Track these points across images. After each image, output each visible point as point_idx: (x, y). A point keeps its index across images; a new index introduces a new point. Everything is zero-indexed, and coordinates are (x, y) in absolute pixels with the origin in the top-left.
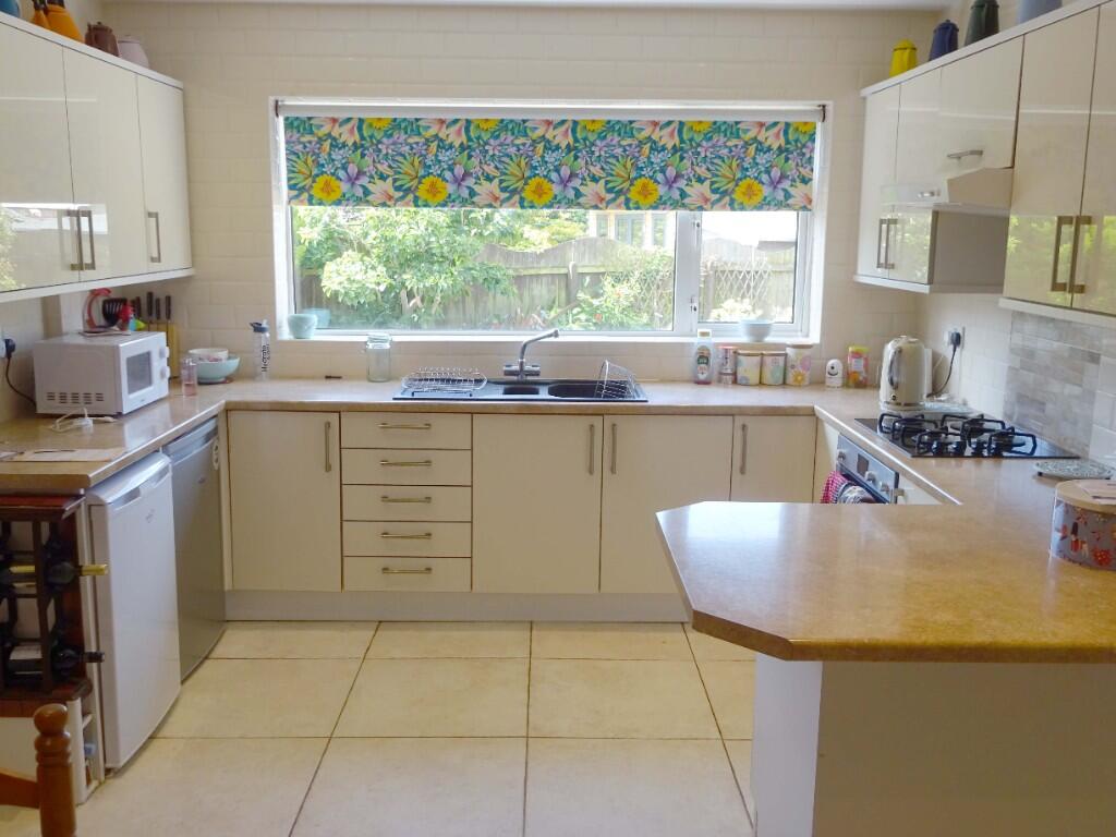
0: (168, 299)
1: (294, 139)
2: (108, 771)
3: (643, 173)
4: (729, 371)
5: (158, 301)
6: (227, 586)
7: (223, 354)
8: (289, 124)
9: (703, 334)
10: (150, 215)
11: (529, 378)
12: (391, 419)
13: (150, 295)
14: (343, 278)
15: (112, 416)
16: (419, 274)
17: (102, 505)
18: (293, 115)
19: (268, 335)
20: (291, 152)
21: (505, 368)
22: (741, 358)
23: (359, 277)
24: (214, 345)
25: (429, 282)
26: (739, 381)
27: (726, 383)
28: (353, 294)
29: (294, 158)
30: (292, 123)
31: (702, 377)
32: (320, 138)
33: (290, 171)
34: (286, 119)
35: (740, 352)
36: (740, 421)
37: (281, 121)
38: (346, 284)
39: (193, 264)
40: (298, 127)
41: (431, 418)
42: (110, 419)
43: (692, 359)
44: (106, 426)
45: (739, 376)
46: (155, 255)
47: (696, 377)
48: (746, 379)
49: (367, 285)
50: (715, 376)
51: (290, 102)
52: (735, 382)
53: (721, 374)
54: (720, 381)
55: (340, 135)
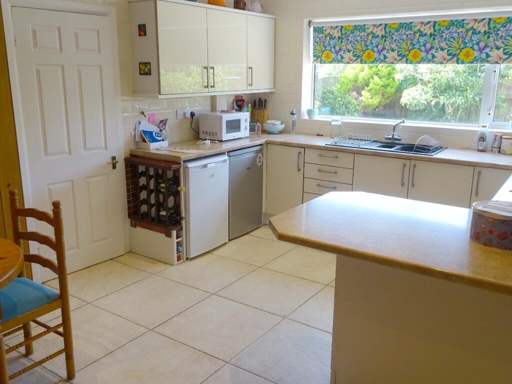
0: (265, 100)
1: (316, 36)
2: (187, 259)
3: (467, 45)
4: (496, 146)
5: (262, 101)
6: (264, 211)
7: (278, 123)
8: (315, 30)
9: (483, 126)
10: (250, 68)
11: (396, 142)
12: (324, 153)
13: (260, 99)
14: (410, 97)
15: (218, 141)
16: (448, 97)
17: (188, 168)
18: (316, 26)
19: (296, 116)
20: (315, 42)
21: (386, 136)
22: (503, 140)
23: (418, 97)
24: (276, 119)
25: (453, 100)
26: (501, 152)
27: (495, 152)
28: (414, 105)
29: (316, 44)
30: (316, 30)
31: (481, 148)
32: (326, 35)
33: (314, 50)
34: (314, 28)
35: (503, 137)
36: (477, 170)
37: (312, 29)
38: (411, 100)
39: (274, 87)
40: (318, 31)
41: (338, 154)
42: (217, 142)
43: (477, 139)
44: (215, 144)
45: (502, 149)
46: (251, 83)
47: (478, 148)
48: (504, 151)
49: (421, 101)
50: (490, 148)
51: (316, 20)
52: (499, 152)
53: (492, 147)
54: (492, 151)
55: (334, 33)
